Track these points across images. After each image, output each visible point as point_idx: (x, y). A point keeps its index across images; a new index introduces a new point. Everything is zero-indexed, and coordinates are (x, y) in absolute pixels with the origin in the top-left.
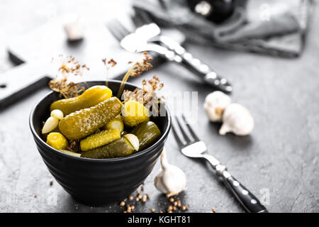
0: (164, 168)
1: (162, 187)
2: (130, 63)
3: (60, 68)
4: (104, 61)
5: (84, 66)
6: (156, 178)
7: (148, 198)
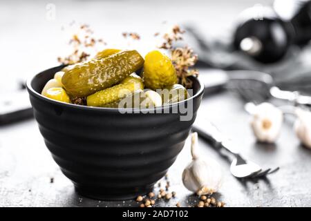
0: (194, 159)
1: (192, 181)
2: (157, 35)
3: (71, 41)
4: (125, 35)
5: (100, 41)
6: (185, 171)
7: (173, 196)
